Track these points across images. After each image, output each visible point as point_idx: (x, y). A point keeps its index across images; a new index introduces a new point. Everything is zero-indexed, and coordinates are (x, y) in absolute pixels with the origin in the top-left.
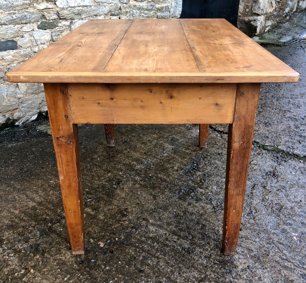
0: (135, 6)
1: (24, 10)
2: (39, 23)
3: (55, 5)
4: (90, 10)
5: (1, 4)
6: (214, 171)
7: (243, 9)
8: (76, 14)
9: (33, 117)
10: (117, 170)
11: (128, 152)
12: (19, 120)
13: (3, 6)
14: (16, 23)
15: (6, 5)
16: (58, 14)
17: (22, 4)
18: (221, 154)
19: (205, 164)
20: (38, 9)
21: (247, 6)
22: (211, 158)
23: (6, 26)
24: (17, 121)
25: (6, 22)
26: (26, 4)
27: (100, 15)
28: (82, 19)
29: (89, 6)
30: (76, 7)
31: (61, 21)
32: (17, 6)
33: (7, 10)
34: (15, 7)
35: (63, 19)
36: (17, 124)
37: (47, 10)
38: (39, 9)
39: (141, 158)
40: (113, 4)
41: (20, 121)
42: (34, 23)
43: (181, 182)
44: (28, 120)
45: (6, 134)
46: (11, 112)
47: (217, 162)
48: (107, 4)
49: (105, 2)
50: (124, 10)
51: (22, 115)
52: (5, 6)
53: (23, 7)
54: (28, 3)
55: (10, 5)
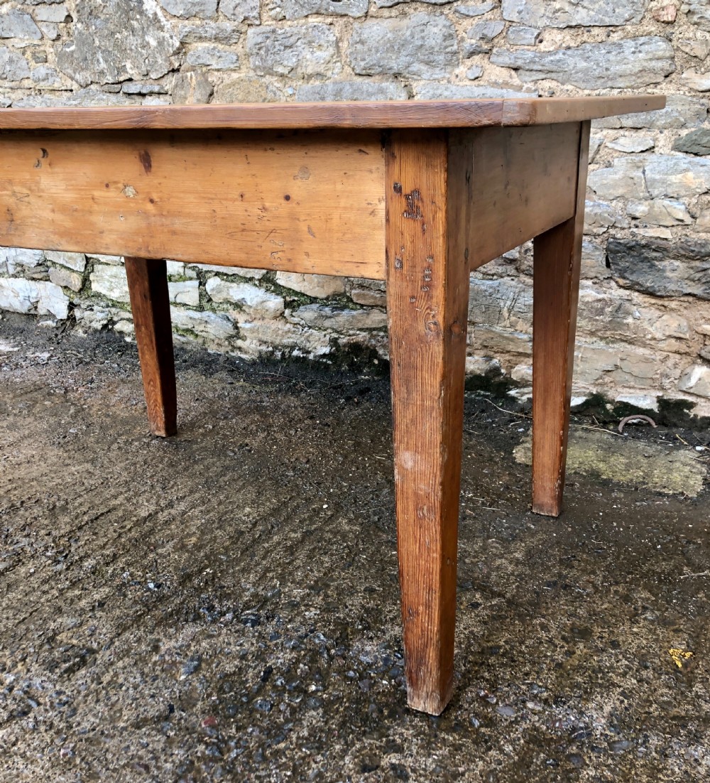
1: (641, 89)
2: (684, 132)
5: (571, 67)
12: (523, 387)
13: (577, 73)
14: (606, 125)
15: (586, 71)
17: (637, 70)
20: (690, 90)
24: (517, 387)
26: (653, 71)
32: (621, 76)
33: (589, 85)
34: (612, 79)
36: (513, 393)
38: (697, 87)
41: (525, 390)
42: (666, 132)
46: (511, 358)
52: (580, 75)
53: (639, 80)
54: (662, 70)
55: (596, 73)
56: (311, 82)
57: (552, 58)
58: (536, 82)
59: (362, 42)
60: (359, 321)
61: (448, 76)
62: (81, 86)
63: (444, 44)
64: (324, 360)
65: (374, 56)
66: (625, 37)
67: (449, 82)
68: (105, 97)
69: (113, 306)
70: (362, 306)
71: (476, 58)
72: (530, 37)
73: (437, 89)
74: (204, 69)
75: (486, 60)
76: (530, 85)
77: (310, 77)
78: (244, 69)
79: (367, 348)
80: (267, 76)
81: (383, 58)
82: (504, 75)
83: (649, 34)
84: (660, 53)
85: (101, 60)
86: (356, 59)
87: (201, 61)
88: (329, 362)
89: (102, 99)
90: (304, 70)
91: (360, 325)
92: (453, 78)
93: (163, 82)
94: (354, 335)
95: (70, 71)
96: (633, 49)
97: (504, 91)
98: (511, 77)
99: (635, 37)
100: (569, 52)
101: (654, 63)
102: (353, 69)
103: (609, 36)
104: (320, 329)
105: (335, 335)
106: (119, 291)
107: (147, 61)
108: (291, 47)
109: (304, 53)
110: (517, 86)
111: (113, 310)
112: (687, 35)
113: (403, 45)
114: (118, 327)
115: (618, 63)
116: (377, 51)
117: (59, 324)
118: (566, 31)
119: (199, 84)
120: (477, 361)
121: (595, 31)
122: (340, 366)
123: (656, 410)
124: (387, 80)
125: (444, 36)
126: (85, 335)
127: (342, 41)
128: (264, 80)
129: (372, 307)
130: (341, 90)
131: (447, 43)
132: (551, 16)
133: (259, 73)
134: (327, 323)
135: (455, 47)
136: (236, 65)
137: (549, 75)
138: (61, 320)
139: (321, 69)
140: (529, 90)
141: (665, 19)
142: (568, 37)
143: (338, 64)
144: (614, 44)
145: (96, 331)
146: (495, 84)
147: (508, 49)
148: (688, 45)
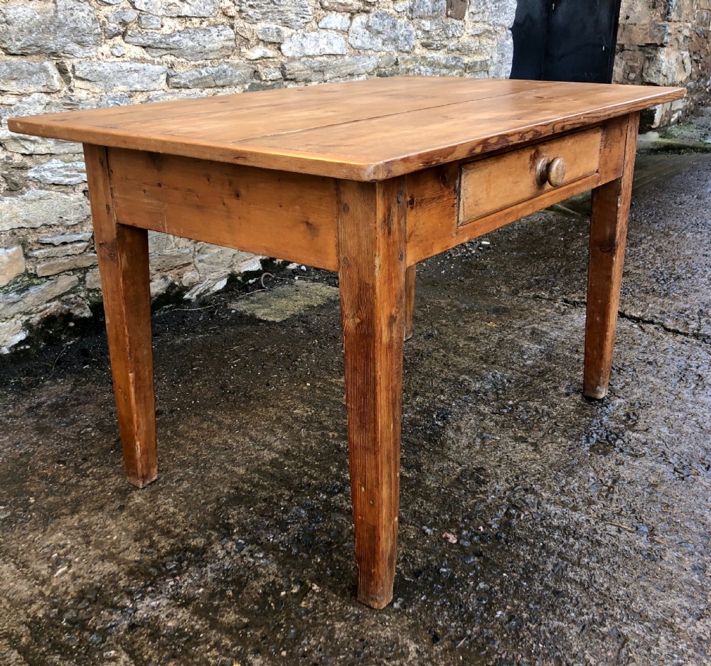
0: (424, 58)
1: (222, 60)
2: (246, 87)
3: (279, 52)
4: (342, 63)
5: (184, 46)
6: (652, 398)
7: (622, 74)
8: (314, 71)
9: (218, 283)
10: (433, 392)
11: (444, 356)
12: (191, 289)
13: (187, 49)
14: (206, 85)
15: (193, 48)
16: (283, 69)
17: (219, 47)
18: (654, 363)
19: (627, 384)
20: (247, 59)
21: (631, 67)
22: (634, 370)
23: (188, 91)
24: (188, 291)
25: (190, 81)
26: (227, 48)
27: (359, 75)
28: (325, 81)
29: (340, 55)
30: (316, 56)
31: (286, 83)
32: (211, 51)
33: (193, 58)
34: (207, 54)
35: (291, 80)
36: (187, 296)
37: (264, 60)
38: (249, 58)
39: (477, 369)
40: (384, 53)
41: (193, 291)
42: (238, 86)
43: (585, 417)
44: (208, 290)
45: (165, 316)
46: (179, 271)
47: (652, 379)
48: (373, 52)
49: (370, 49)
50: (403, 67)
51: (197, 278)
52: (189, 51)
53: (220, 54)
54: (230, 47)
55: (198, 49)
57: (173, 40)
58: (161, 57)
60: (48, 293)
61: (95, 54)
64: (22, 348)
65: (29, 36)
66: (210, 25)
67: (99, 59)
70: (47, 277)
71: (116, 40)
72: (156, 23)
73: (92, 65)
75: (123, 41)
76: (158, 59)
79: (61, 314)
81: (40, 39)
82: (139, 52)
83: (223, 23)
88: (28, 347)
91: (49, 297)
92: (100, 56)
94: (46, 308)
96: (217, 34)
97: (145, 65)
98: (144, 53)
99: (216, 26)
100: (181, 35)
101: (227, 43)
102: (5, 49)
103: (201, 24)
104: (6, 318)
105: (25, 318)
110: (151, 60)
112: (241, 26)
113: (58, 27)
115: (210, 42)
116: (31, 32)
118: (176, 20)
120: (159, 284)
121: (194, 20)
122: (38, 345)
123: (261, 269)
124: (45, 58)
129: (58, 274)
131: (94, 26)
132: (165, 7)
134: (14, 309)
135: (100, 30)
137: (168, 52)
141: (231, 14)
142: (178, 24)
144: (205, 29)
146: (135, 60)
147: (139, 32)
148: (242, 31)
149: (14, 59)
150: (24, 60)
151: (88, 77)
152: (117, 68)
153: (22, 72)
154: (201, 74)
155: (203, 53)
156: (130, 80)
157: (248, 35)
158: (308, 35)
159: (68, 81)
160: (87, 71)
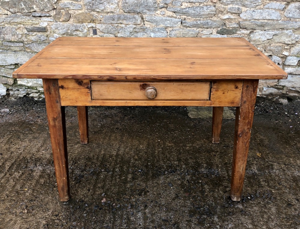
1: (208, 18)
2: (219, 29)
3: (239, 17)
4: (276, 23)
5: (190, 13)
8: (258, 26)
13: (192, 14)
14: (199, 27)
15: (194, 14)
16: (239, 24)
17: (207, 14)
20: (220, 19)
23: (190, 29)
25: (191, 25)
26: (211, 14)
27: (287, 29)
28: (265, 30)
29: (276, 20)
30: (260, 20)
31: (241, 29)
32: (203, 15)
33: (195, 17)
34: (201, 16)
35: (244, 28)
37: (230, 20)
38: (222, 18)
42: (215, 29)
48: (299, 20)
53: (208, 16)
54: (213, 14)
55: (197, 14)
56: (109, 14)
57: (185, 10)
58: (180, 16)
59: (126, 3)
61: (154, 13)
62: (12, 13)
63: (154, 5)
65: (131, 7)
66: (204, 5)
67: (155, 15)
68: (24, 17)
69: (28, 88)
71: (163, 9)
72: (179, 4)
73: (152, 17)
74: (68, 9)
75: (166, 10)
76: (179, 17)
77: (108, 12)
78: (83, 9)
80: (92, 12)
81: (135, 8)
82: (171, 14)
83: (210, 5)
84: (213, 10)
85: (23, 5)
86: (125, 8)
87: (67, 6)
89: (24, 18)
90: (106, 11)
92: (156, 14)
93: (50, 13)
95: (7, 8)
96: (206, 9)
97: (172, 18)
98: (173, 14)
99: (206, 6)
100: (190, 9)
101: (211, 12)
102: (124, 11)
103: (200, 5)
106: (31, 83)
107: (43, 6)
108: (101, 4)
109: (107, 6)
110: (175, 17)
111: (29, 90)
112: (219, 6)
113: (141, 5)
114: (31, 95)
115: (203, 12)
116: (132, 6)
117: (2, 97)
118: (189, 3)
119: (66, 14)
121: (196, 4)
124: (135, 14)
125: (154, 3)
126: (16, 100)
127: (119, 2)
128: (91, 13)
130: (120, 17)
131: (155, 5)
133: (89, 11)
135: (157, 6)
136: (81, 8)
137: (184, 14)
138: (3, 96)
139: (113, 10)
140: (178, 18)
141: (214, 2)
142: (189, 5)
143: (118, 9)
144: (201, 7)
145: (20, 98)
146: (169, 16)
147: (172, 7)
148: (219, 8)
149: (126, 14)
150: (129, 14)
151: (150, 21)
152: (161, 19)
153: (127, 18)
154: (197, 23)
155: (199, 15)
156: (166, 23)
157: (222, 10)
158: (257, 11)
159: (144, 21)
160: (150, 19)
